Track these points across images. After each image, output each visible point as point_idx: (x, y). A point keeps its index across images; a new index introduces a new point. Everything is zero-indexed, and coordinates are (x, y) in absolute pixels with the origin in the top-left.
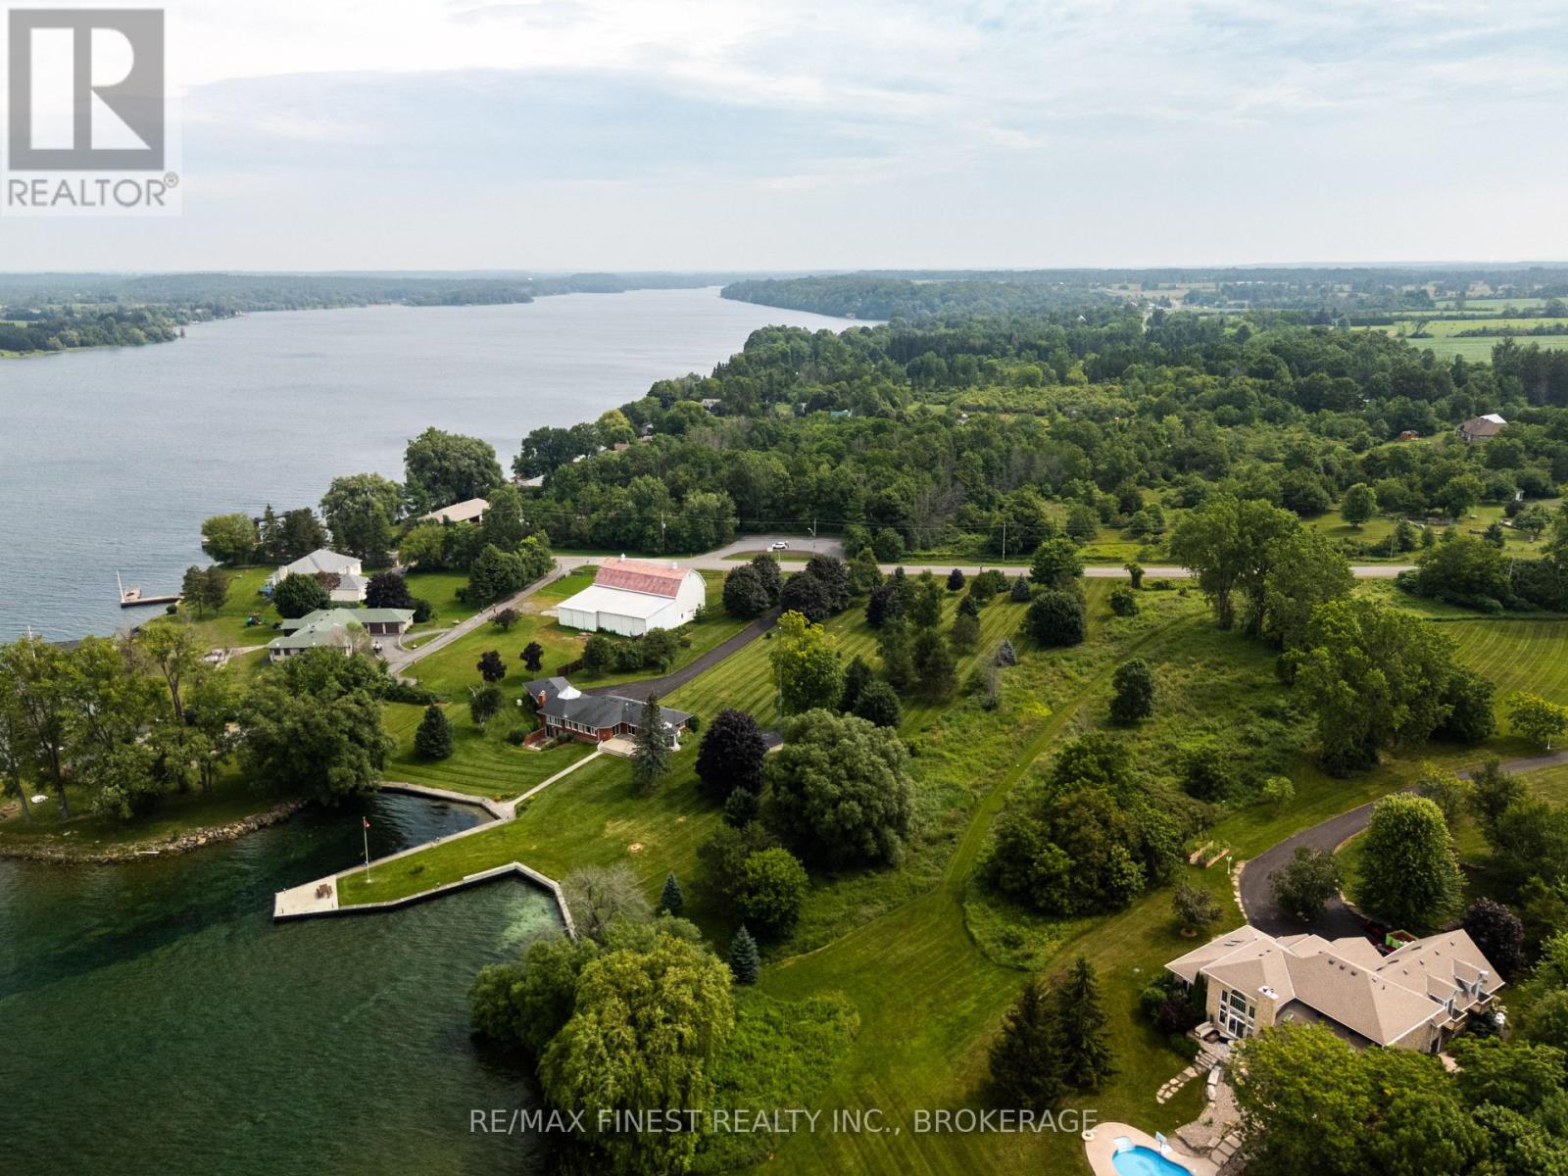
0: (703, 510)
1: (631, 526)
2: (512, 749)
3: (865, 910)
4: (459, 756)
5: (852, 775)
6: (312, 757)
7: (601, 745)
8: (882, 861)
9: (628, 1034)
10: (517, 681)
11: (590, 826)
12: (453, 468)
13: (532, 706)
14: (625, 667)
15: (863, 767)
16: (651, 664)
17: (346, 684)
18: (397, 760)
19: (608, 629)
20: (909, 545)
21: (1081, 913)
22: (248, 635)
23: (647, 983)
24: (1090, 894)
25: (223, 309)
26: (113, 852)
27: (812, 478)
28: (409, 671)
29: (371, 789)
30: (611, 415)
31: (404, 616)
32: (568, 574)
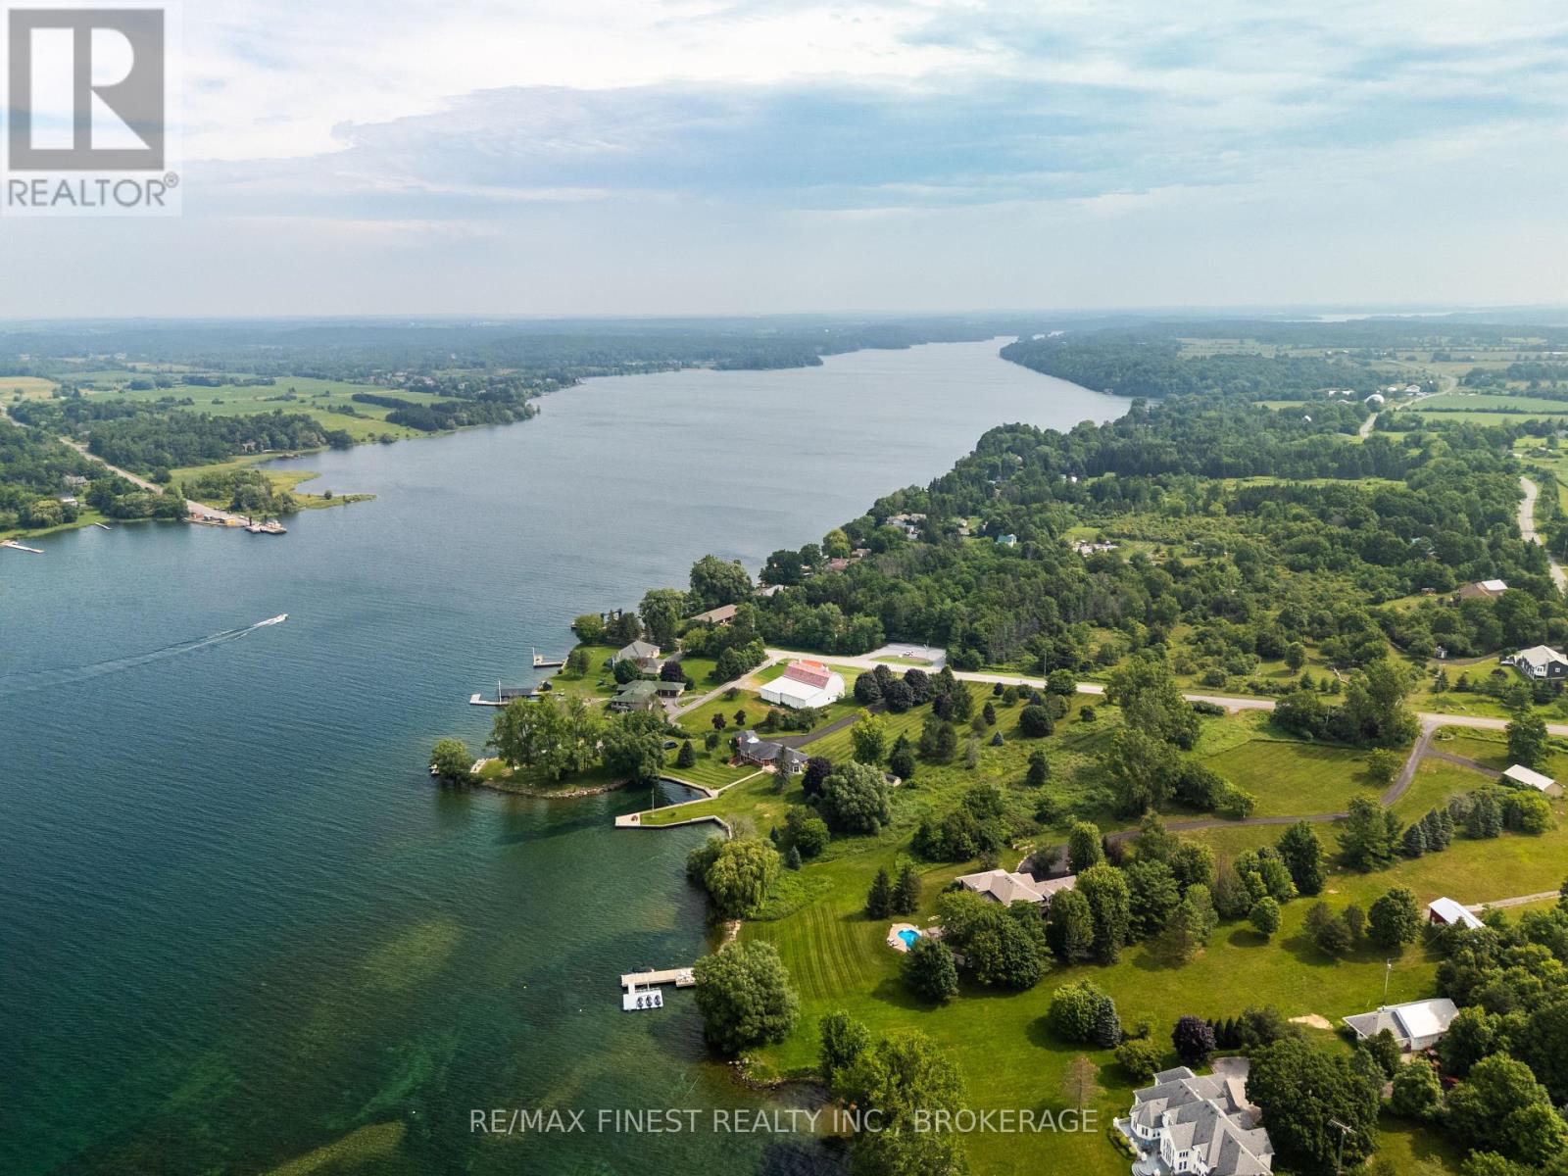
0: (862, 628)
1: (817, 635)
2: (722, 765)
3: (855, 850)
4: (697, 766)
5: (857, 791)
6: (632, 761)
7: (764, 768)
8: (870, 831)
9: (734, 866)
10: (732, 730)
11: (749, 805)
12: (719, 584)
13: (735, 744)
14: (787, 728)
15: (863, 789)
16: (802, 727)
17: (648, 728)
18: (669, 766)
19: (787, 703)
20: (987, 660)
21: (943, 860)
22: (600, 691)
23: (743, 852)
24: (950, 853)
25: (567, 379)
26: (550, 794)
27: (936, 610)
28: (679, 719)
29: (656, 778)
30: (834, 534)
31: (680, 688)
32: (774, 664)
